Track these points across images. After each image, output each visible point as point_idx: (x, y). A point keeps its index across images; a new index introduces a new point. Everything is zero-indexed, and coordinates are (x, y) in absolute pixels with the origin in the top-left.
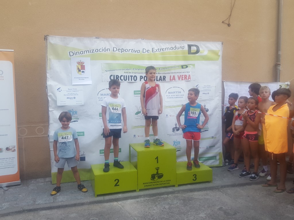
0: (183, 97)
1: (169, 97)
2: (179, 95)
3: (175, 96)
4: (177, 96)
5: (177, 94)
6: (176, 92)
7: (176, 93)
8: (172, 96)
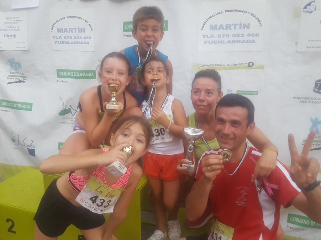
0: (253, 41)
1: (210, 39)
2: (243, 35)
3: (231, 38)
4: (236, 39)
5: (238, 31)
6: (235, 25)
7: (233, 27)
8: (219, 36)
